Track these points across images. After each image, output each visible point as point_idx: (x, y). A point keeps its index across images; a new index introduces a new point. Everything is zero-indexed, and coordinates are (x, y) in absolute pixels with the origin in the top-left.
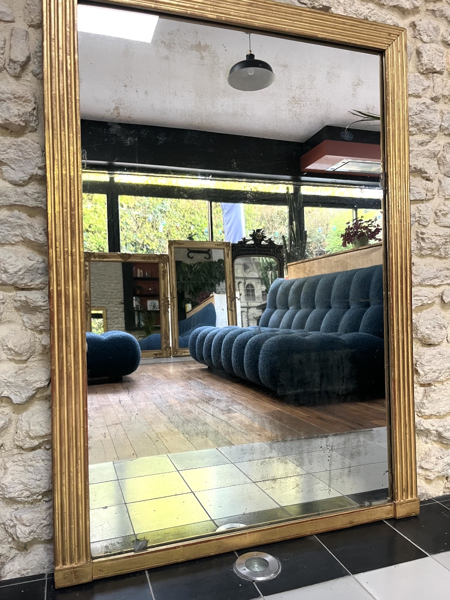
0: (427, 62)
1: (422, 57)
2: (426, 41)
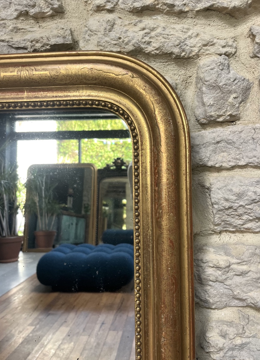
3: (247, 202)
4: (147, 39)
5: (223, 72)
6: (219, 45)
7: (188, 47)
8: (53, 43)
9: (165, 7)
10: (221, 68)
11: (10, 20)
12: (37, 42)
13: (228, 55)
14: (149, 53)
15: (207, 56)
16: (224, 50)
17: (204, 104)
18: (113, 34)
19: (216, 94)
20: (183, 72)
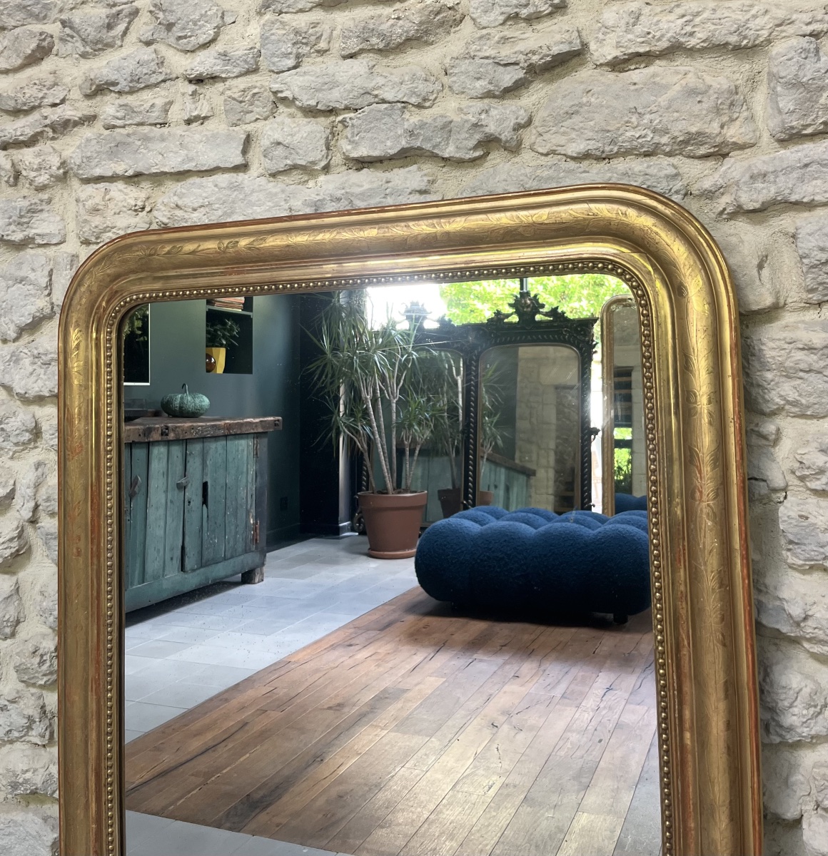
4: (688, 29)
5: (807, 61)
6: (801, 22)
7: (752, 32)
8: (556, 53)
10: (804, 56)
11: (494, 27)
12: (534, 54)
13: (815, 35)
14: (693, 47)
15: (783, 40)
16: (809, 29)
17: (780, 112)
18: (639, 29)
19: (798, 94)
20: (748, 66)
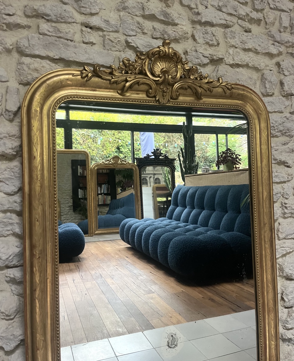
0: (288, 89)
1: (284, 86)
2: (287, 75)
3: (278, 125)
4: (250, 61)
9: (254, 50)
17: (266, 88)
